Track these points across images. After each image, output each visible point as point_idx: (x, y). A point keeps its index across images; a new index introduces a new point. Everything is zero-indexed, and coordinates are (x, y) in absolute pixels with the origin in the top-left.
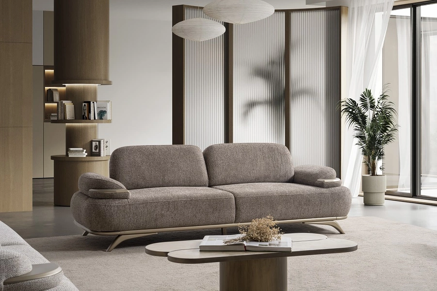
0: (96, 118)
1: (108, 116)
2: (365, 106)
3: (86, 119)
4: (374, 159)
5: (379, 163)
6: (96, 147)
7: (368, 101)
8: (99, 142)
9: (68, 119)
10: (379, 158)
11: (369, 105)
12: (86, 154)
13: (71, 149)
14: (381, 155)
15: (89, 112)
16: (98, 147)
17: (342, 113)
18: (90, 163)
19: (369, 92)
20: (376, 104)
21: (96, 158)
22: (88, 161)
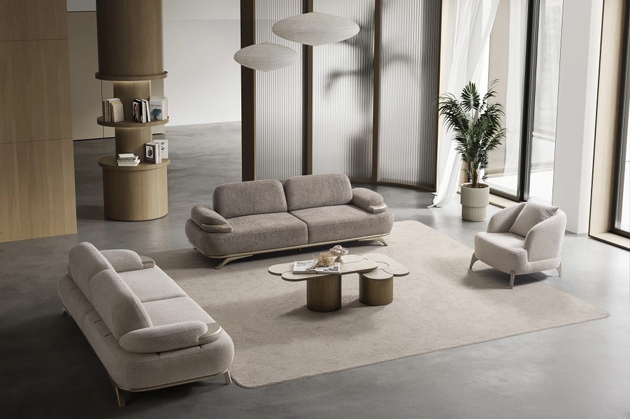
0: (149, 120)
1: (163, 116)
2: (467, 104)
3: (137, 122)
4: (476, 167)
5: (481, 173)
6: (150, 152)
7: (472, 97)
8: (154, 147)
9: (115, 121)
10: (482, 167)
11: (472, 103)
12: (139, 161)
13: (121, 156)
14: (485, 164)
15: (141, 114)
16: (153, 152)
17: (440, 112)
18: (143, 173)
19: (474, 87)
20: (481, 102)
21: (150, 166)
22: (141, 171)
